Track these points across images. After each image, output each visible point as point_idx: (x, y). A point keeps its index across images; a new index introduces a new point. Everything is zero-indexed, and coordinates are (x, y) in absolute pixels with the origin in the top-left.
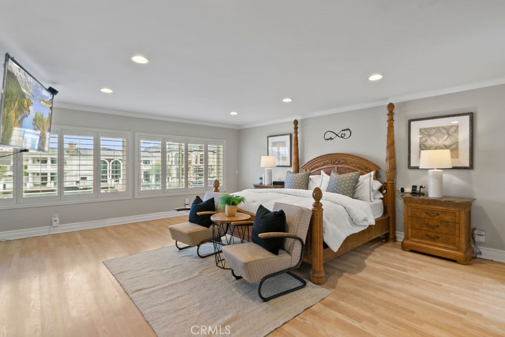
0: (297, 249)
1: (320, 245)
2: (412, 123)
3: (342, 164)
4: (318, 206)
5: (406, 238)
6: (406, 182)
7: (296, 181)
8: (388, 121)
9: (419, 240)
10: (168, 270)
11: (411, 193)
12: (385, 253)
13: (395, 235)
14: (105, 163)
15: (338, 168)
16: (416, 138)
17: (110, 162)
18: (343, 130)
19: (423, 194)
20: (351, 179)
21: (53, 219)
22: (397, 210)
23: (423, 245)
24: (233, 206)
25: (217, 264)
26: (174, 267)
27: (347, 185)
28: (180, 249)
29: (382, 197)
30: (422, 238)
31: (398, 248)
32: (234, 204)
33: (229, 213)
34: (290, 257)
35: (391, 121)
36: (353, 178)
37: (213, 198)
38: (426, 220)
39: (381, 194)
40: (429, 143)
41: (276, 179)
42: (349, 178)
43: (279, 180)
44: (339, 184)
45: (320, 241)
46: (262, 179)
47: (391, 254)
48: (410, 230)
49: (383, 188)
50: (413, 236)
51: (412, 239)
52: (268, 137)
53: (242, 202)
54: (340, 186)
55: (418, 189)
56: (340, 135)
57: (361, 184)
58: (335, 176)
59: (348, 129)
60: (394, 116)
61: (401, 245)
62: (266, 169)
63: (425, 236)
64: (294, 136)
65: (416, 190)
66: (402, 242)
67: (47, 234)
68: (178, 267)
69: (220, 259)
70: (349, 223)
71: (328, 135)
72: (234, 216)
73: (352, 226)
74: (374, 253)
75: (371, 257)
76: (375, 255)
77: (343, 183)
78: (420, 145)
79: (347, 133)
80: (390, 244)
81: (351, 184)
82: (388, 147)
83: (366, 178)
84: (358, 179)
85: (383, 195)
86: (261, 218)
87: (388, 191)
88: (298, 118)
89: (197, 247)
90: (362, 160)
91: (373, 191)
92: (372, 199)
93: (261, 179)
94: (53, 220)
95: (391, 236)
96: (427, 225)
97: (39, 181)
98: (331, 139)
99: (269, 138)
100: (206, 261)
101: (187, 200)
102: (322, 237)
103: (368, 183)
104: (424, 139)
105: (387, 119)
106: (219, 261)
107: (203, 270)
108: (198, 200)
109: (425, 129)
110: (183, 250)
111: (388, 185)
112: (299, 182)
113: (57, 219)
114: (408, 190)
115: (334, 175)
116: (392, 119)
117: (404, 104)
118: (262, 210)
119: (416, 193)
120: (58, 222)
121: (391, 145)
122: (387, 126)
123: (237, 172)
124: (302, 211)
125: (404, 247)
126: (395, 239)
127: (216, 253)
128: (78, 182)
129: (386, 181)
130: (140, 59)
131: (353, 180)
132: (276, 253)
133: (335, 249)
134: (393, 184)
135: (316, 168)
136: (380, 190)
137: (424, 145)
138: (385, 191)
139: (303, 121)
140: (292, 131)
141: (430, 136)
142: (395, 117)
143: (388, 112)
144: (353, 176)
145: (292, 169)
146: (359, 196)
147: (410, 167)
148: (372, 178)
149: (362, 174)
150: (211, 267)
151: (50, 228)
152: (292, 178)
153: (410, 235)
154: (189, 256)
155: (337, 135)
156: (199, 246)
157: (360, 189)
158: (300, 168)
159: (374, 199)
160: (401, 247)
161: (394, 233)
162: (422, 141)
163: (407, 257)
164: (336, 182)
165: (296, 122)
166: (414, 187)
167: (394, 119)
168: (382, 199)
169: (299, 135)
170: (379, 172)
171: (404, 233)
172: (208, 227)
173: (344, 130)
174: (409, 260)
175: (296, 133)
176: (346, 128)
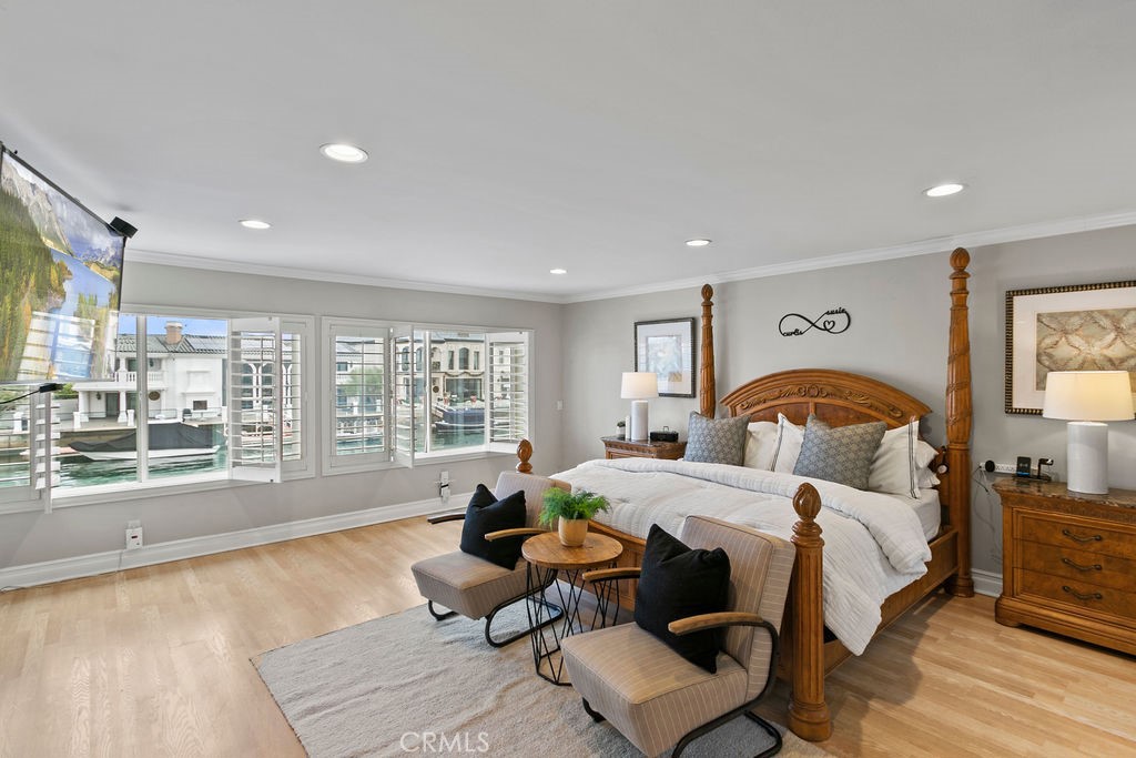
0: (761, 652)
1: (817, 636)
2: (1017, 300)
3: (828, 394)
4: (808, 534)
5: (1009, 591)
6: (999, 446)
7: (716, 440)
8: (951, 294)
9: (1045, 602)
10: (416, 689)
11: (1014, 476)
12: (957, 632)
13: (970, 579)
14: (248, 369)
15: (816, 404)
16: (1026, 338)
17: (257, 366)
18: (828, 313)
19: (1048, 480)
20: (863, 441)
21: (129, 533)
22: (973, 514)
23: (1055, 615)
24: (579, 521)
25: (538, 667)
26: (430, 677)
27: (852, 456)
28: (440, 618)
29: (937, 482)
30: (1052, 595)
31: (985, 616)
32: (581, 516)
33: (568, 539)
34: (743, 674)
35: (960, 294)
36: (868, 437)
37: (522, 493)
38: (1064, 550)
39: (934, 476)
40: (1063, 351)
41: (656, 426)
42: (857, 438)
43: (666, 430)
44: (832, 452)
45: (817, 626)
46: (624, 425)
47: (974, 637)
48: (1018, 573)
49: (941, 461)
50: (1027, 589)
51: (1024, 596)
52: (636, 324)
53: (600, 510)
54: (833, 457)
55: (1034, 467)
56: (820, 324)
57: (886, 453)
58: (820, 433)
59: (843, 311)
60: (968, 280)
61: (993, 608)
62: (634, 402)
63: (1063, 592)
64: (701, 323)
65: (1028, 469)
66: (998, 601)
67: (116, 569)
68: (442, 676)
69: (543, 652)
70: (880, 569)
71: (789, 325)
72: (580, 546)
73: (888, 575)
74: (928, 633)
75: (924, 646)
76: (935, 640)
77: (843, 449)
78: (1038, 355)
79: (841, 320)
80: (958, 602)
81: (862, 454)
82: (951, 360)
83: (900, 437)
84: (880, 440)
85: (938, 477)
86: (662, 567)
87: (952, 470)
88: (713, 281)
89: (484, 620)
90: (880, 388)
91: (918, 468)
92: (916, 490)
93: (622, 425)
94: (129, 535)
95: (961, 582)
96: (1067, 562)
97: (99, 408)
98: (797, 332)
99: (638, 327)
100: (508, 657)
101: (445, 475)
102: (820, 615)
103: (904, 448)
104: (1048, 341)
105: (951, 290)
106: (541, 657)
107: (507, 689)
108: (483, 495)
109: (1052, 316)
110: (447, 621)
111: (954, 452)
112: (724, 441)
113: (139, 532)
114: (1007, 466)
115: (813, 426)
116: (964, 288)
117: (995, 250)
118: (661, 541)
119: (1028, 476)
120: (140, 539)
121: (961, 354)
122: (950, 305)
123: (560, 405)
124: (770, 549)
125: (1001, 616)
126: (970, 590)
127: (532, 631)
128: (187, 412)
129: (944, 443)
130: (344, 152)
131: (868, 443)
132: (710, 668)
133: (858, 648)
134: (967, 450)
135: (758, 403)
136: (933, 466)
137: (1050, 356)
138: (943, 469)
139: (725, 287)
140: (699, 312)
141: (1065, 332)
142: (971, 284)
143: (952, 271)
144: (867, 433)
145: (697, 405)
146: (883, 483)
147: (1009, 409)
148: (915, 437)
149: (891, 427)
150: (523, 680)
151: (121, 554)
152: (706, 432)
153: (1018, 586)
154: (463, 640)
155: (813, 325)
156: (489, 618)
157: (882, 465)
158: (718, 402)
159: (920, 488)
160: (993, 614)
161: (968, 573)
162: (1043, 345)
163: (1018, 645)
164: (824, 446)
165: (707, 291)
166: (1023, 462)
167: (968, 289)
168: (935, 487)
169: (714, 323)
170: (927, 420)
171: (1001, 576)
172: (512, 567)
173: (832, 313)
174: (1026, 655)
175: (708, 316)
176: (836, 308)
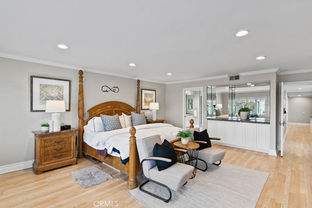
15: (115, 110)
35: (139, 88)
56: (112, 90)
59: (117, 87)
71: (105, 89)
79: (117, 89)
98: (106, 91)
135: (99, 111)
147: (142, 109)
155: (111, 90)
165: (81, 73)
173: (115, 87)
176: (116, 86)
